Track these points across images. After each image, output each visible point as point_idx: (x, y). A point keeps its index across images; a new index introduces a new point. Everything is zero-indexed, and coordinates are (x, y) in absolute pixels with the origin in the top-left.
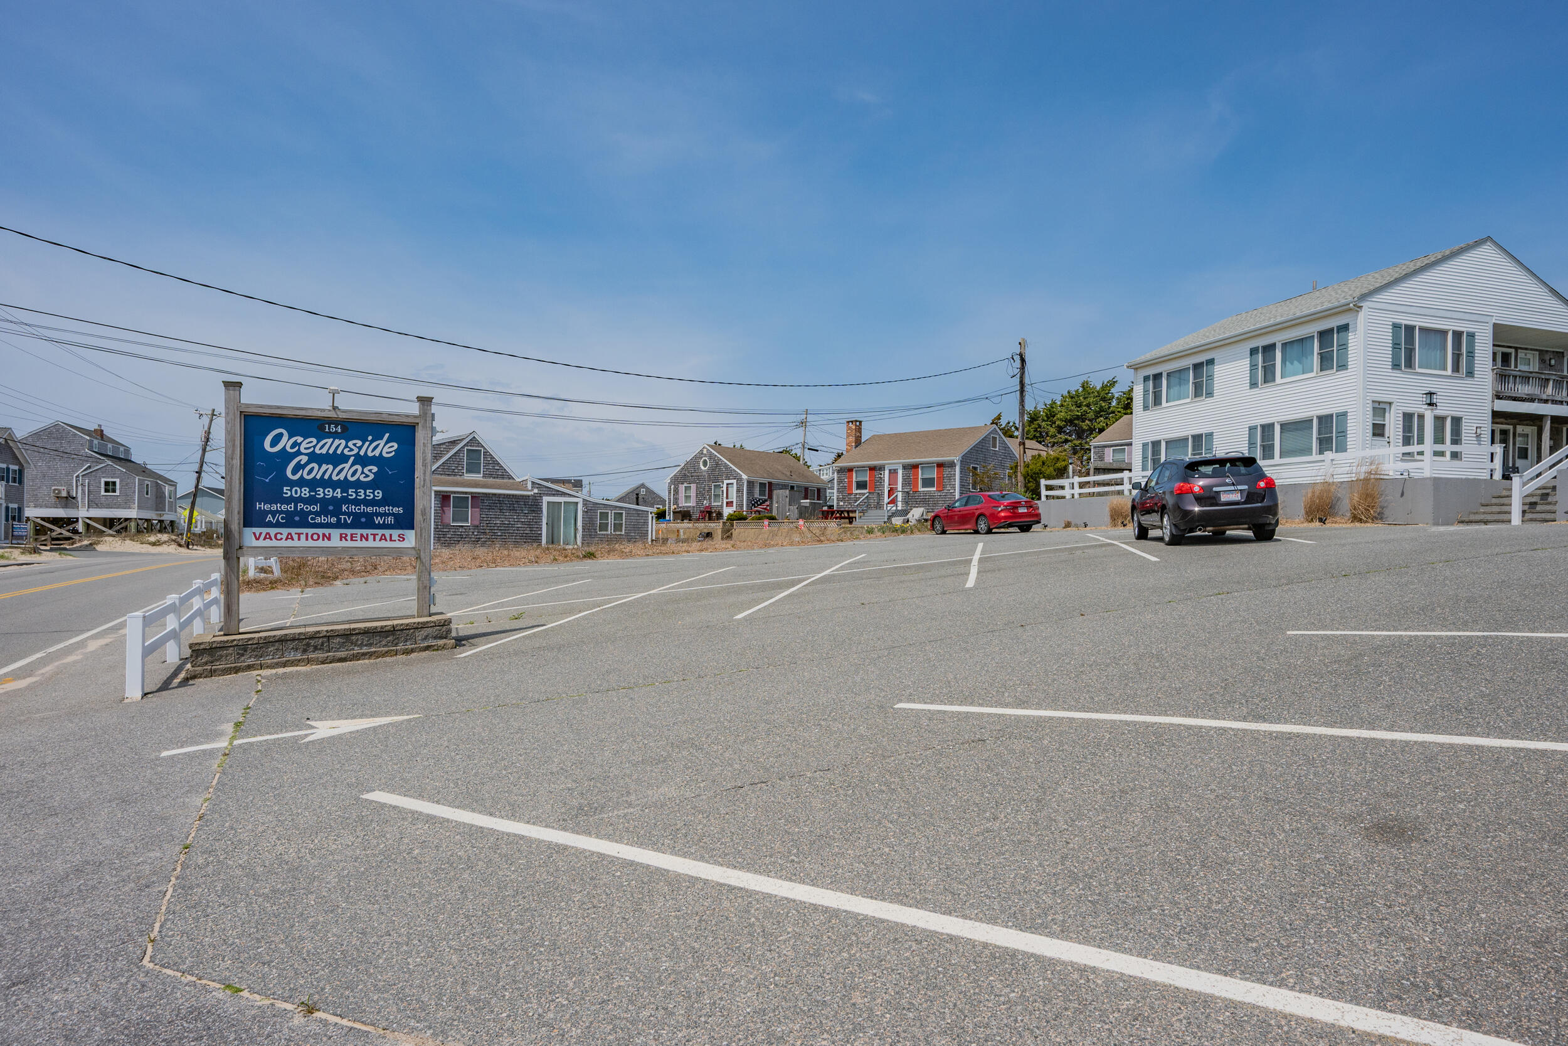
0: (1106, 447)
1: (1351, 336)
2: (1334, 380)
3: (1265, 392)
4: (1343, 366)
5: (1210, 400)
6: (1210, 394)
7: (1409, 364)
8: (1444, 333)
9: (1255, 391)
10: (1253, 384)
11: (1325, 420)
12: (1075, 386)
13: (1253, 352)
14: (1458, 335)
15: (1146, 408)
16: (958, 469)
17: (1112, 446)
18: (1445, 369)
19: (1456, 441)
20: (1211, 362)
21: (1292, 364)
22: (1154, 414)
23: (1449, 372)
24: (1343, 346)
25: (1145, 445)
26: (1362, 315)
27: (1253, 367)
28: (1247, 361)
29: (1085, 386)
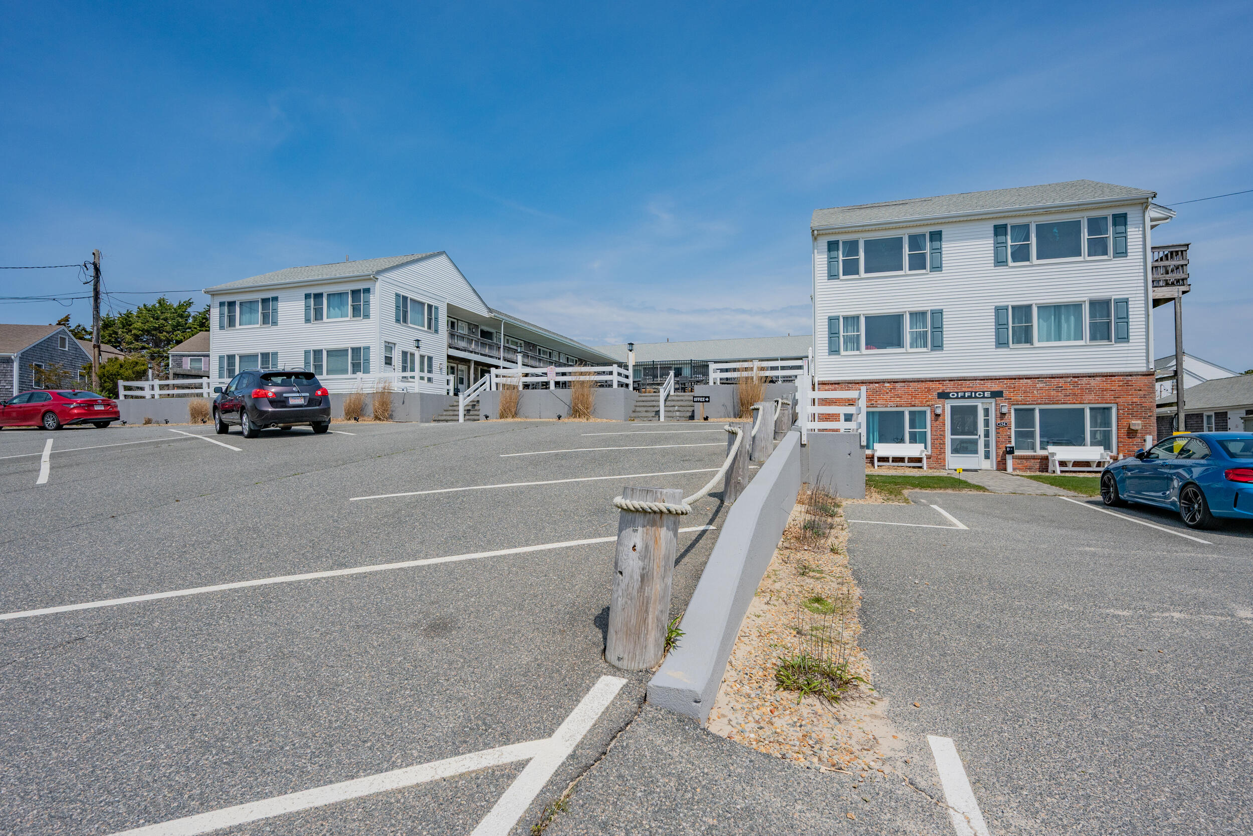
0: (184, 356)
1: (372, 297)
2: (360, 324)
3: (315, 327)
4: (367, 316)
5: (274, 328)
6: (275, 323)
7: (405, 321)
8: (423, 304)
9: (308, 325)
10: (308, 320)
11: (356, 351)
12: (152, 302)
13: (307, 296)
14: (430, 306)
15: (222, 327)
16: (16, 366)
17: (189, 356)
18: (424, 326)
19: (430, 371)
20: (275, 299)
21: (334, 309)
22: (228, 333)
23: (426, 329)
24: (367, 303)
25: (221, 358)
26: (378, 284)
27: (307, 307)
28: (303, 303)
29: (161, 302)
